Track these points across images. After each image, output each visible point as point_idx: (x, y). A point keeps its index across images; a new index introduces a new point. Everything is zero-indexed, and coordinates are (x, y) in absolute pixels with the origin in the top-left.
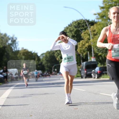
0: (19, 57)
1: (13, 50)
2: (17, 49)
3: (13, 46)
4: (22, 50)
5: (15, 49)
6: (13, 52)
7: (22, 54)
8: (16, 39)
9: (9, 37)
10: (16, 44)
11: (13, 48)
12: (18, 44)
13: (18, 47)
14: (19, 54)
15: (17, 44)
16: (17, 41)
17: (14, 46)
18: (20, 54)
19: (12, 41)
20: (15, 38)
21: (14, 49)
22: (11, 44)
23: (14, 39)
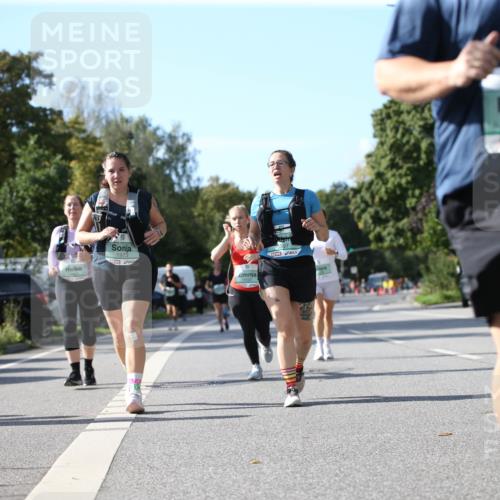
0: (200, 215)
1: (177, 189)
2: (193, 184)
3: (176, 169)
4: (212, 186)
5: (185, 185)
6: (174, 195)
7: (210, 205)
8: (189, 140)
9: (159, 133)
10: (186, 161)
11: (174, 178)
12: (194, 161)
13: (195, 176)
14: (200, 205)
15: (190, 164)
16: (190, 149)
17: (180, 171)
18: (205, 202)
19: (169, 149)
20: (184, 135)
21: (179, 184)
22: (166, 163)
23: (181, 141)
